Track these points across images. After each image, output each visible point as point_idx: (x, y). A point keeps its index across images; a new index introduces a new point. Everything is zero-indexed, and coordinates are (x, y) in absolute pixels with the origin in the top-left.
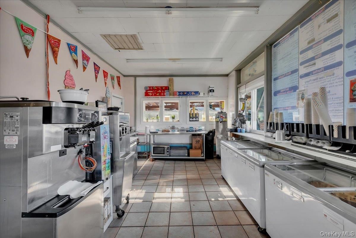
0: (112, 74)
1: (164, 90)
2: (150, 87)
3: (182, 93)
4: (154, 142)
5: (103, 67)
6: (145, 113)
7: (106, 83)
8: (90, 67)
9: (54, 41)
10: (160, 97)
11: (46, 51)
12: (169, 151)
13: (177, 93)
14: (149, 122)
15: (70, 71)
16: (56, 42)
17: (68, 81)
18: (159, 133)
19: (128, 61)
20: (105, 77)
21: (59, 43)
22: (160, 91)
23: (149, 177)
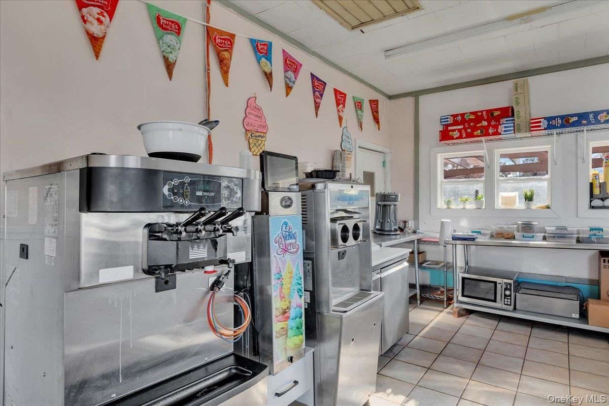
0: (356, 95)
1: (498, 119)
2: (455, 116)
3: (560, 121)
4: (467, 263)
5: (334, 80)
6: (444, 186)
7: (340, 118)
8: (303, 84)
9: (221, 39)
10: (483, 139)
11: (206, 62)
12: (510, 296)
13: (540, 122)
14: (454, 209)
15: (256, 97)
16: (225, 39)
17: (252, 119)
18: (480, 239)
19: (388, 53)
20: (338, 105)
21: (231, 41)
22: (485, 123)
23: (440, 364)
